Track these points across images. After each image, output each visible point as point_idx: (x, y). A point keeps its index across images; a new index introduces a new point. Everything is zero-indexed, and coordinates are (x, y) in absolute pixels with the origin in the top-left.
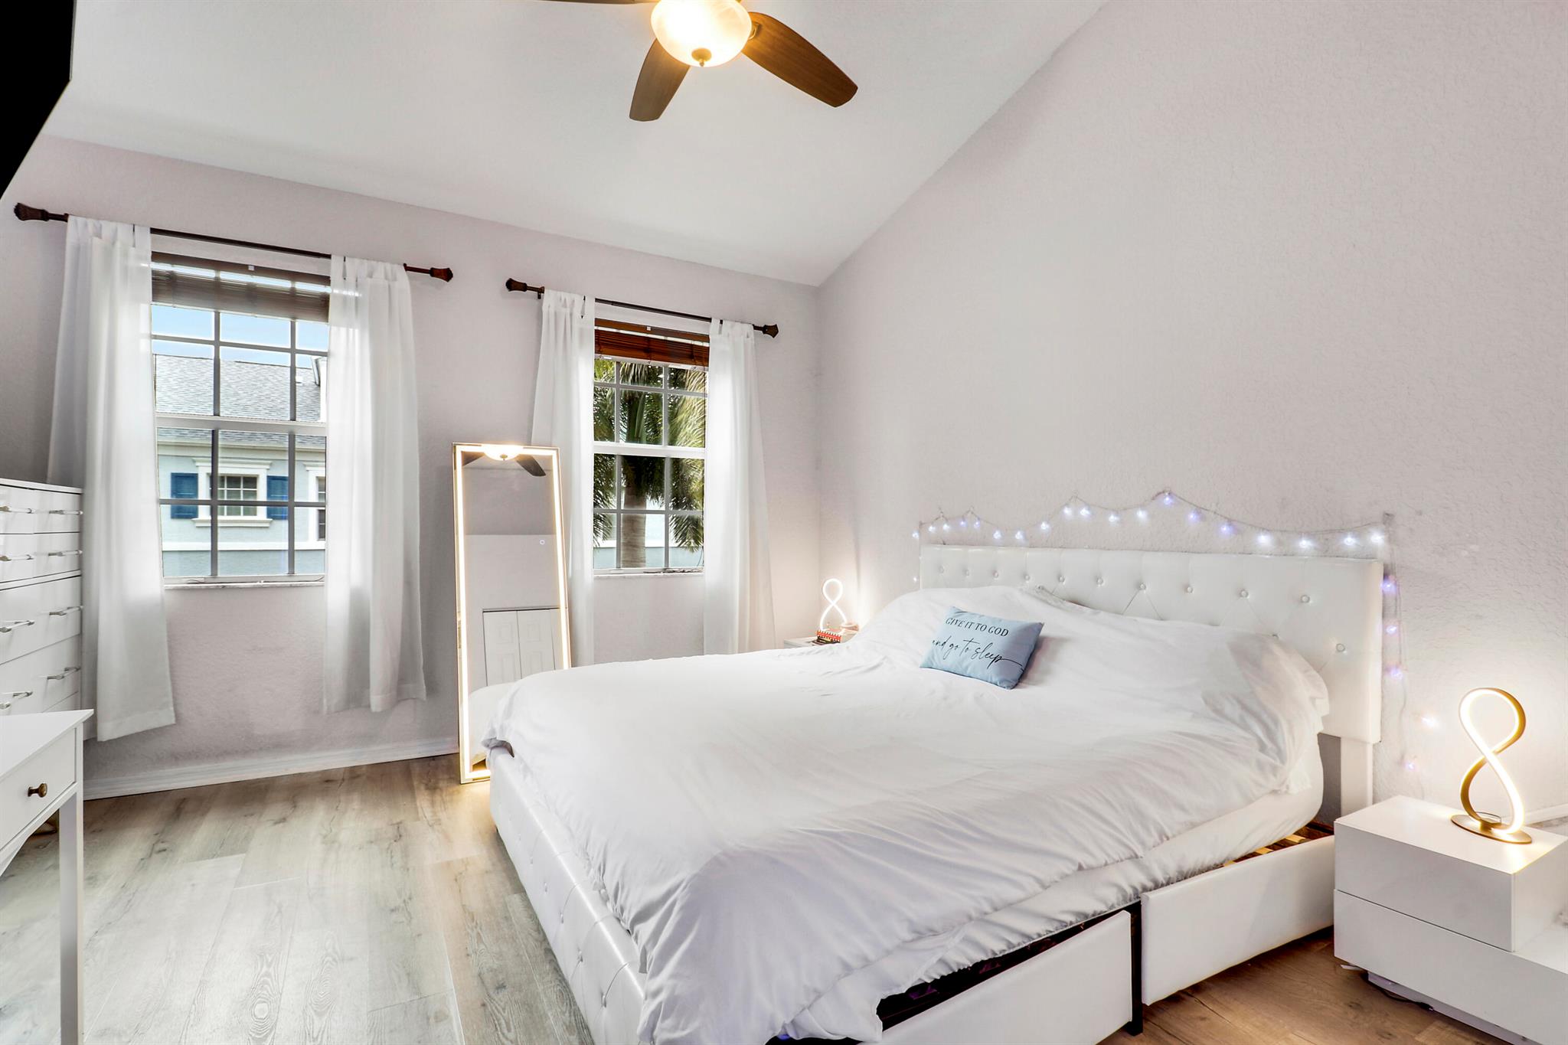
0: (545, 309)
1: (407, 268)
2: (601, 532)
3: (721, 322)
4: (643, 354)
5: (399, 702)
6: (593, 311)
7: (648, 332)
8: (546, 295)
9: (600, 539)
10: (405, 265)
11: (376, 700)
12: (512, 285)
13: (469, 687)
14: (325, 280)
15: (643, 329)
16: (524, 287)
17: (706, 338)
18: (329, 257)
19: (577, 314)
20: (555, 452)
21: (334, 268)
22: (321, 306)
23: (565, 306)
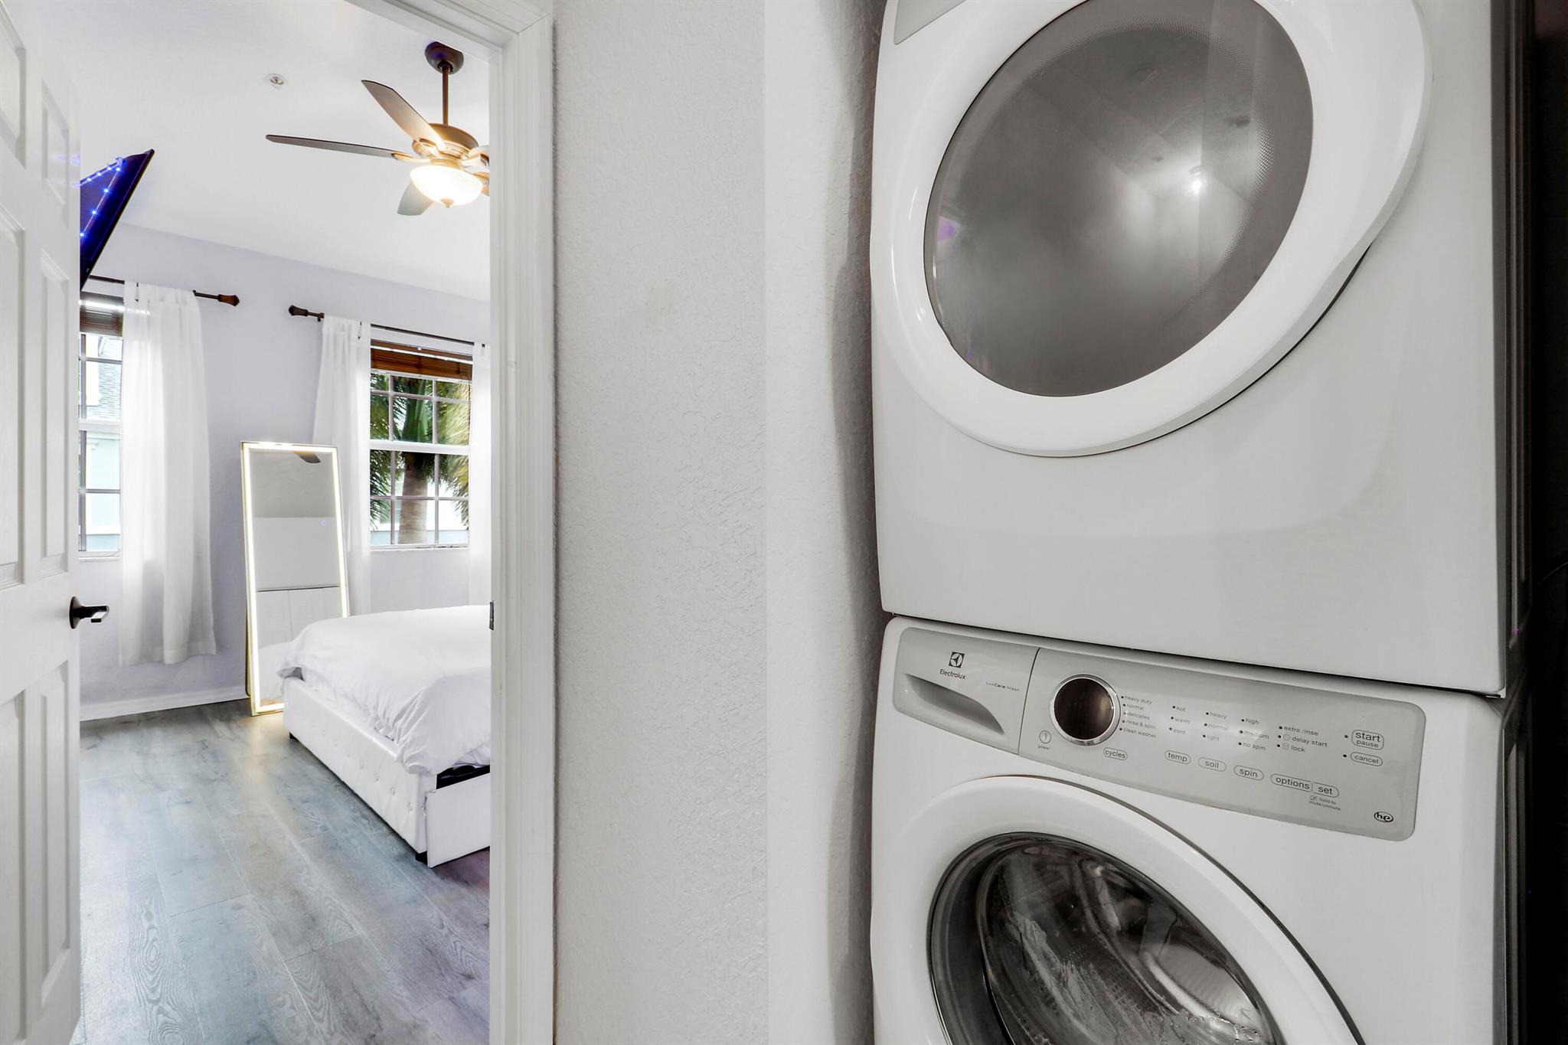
0: (324, 331)
1: (197, 294)
2: (378, 515)
3: (483, 345)
4: (415, 369)
5: (189, 657)
6: (370, 334)
7: (419, 352)
8: (326, 320)
9: (377, 522)
10: (194, 291)
11: (169, 655)
12: (293, 311)
13: (259, 644)
14: (119, 300)
15: (415, 349)
16: (306, 313)
17: (470, 358)
18: (122, 282)
19: (354, 336)
20: (335, 449)
21: (127, 291)
22: (114, 324)
23: (343, 329)
